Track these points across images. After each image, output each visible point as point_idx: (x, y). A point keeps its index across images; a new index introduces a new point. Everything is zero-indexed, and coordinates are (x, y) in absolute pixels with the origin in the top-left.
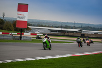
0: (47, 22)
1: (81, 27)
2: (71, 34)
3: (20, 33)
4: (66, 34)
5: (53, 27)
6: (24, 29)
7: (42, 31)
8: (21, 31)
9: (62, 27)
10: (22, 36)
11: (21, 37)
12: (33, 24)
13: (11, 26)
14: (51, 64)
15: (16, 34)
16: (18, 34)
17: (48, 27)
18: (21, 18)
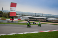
0: (27, 13)
1: (47, 16)
2: (41, 20)
3: (12, 19)
4: (38, 20)
5: (30, 16)
6: (14, 17)
7: (24, 18)
8: (12, 18)
9: (35, 16)
10: (13, 20)
11: (12, 22)
12: (19, 14)
13: (6, 15)
14: (29, 36)
15: (10, 19)
16: (10, 20)
17: (28, 16)
18: (13, 11)
